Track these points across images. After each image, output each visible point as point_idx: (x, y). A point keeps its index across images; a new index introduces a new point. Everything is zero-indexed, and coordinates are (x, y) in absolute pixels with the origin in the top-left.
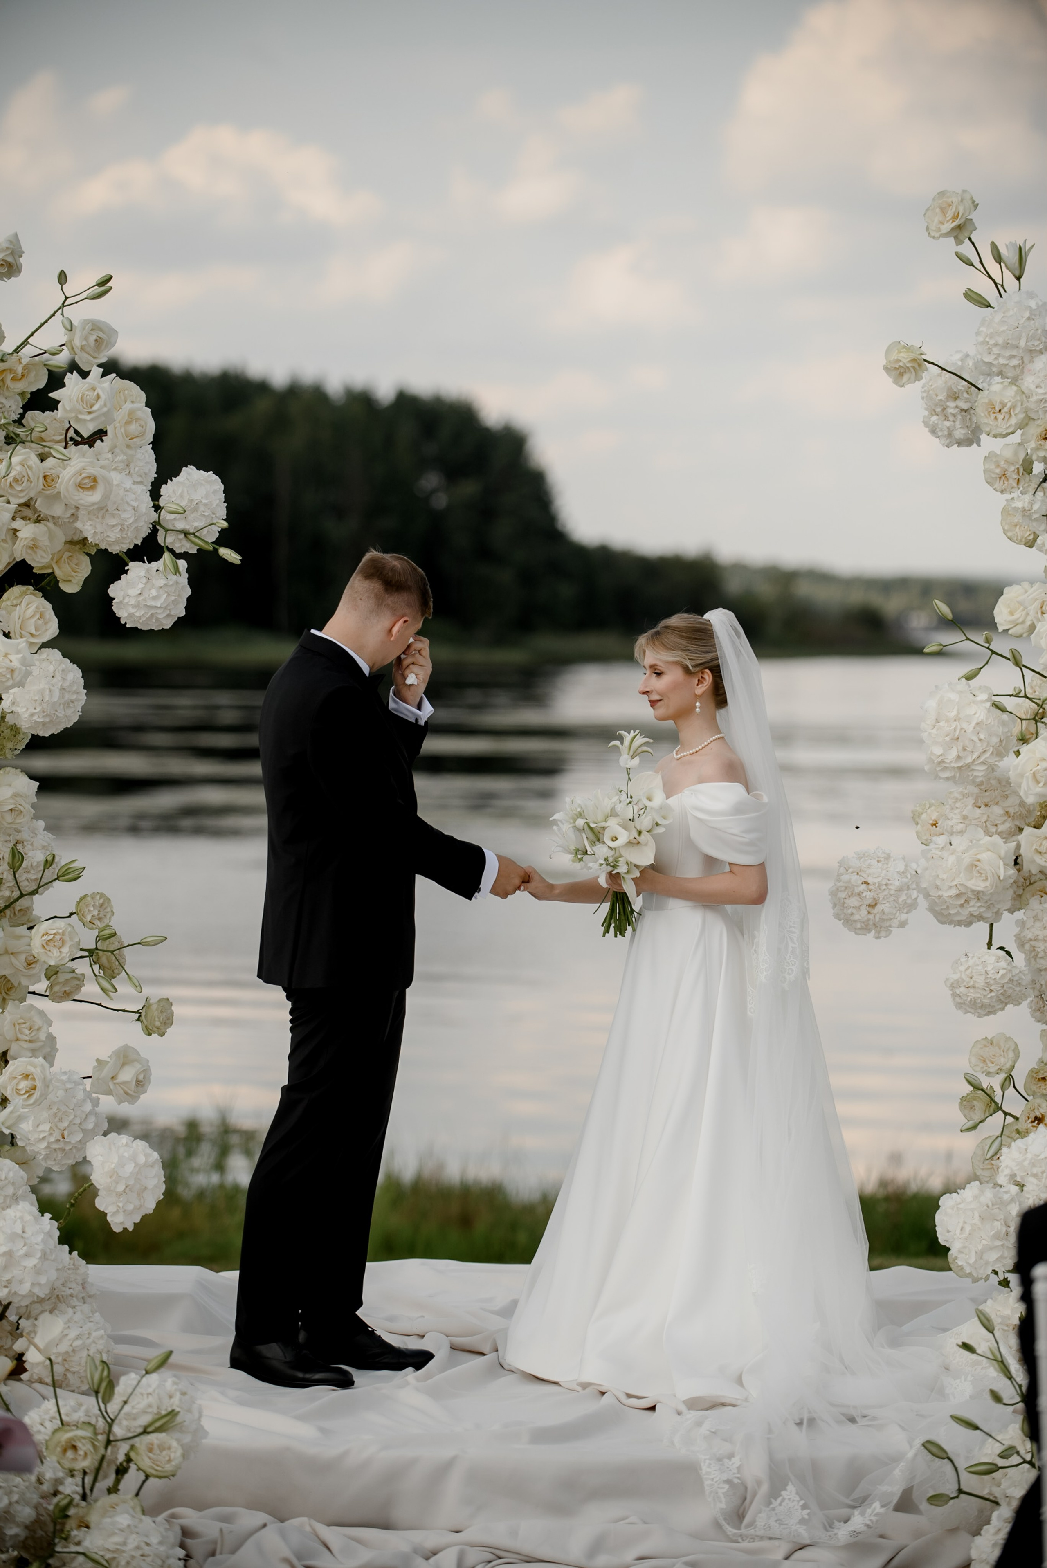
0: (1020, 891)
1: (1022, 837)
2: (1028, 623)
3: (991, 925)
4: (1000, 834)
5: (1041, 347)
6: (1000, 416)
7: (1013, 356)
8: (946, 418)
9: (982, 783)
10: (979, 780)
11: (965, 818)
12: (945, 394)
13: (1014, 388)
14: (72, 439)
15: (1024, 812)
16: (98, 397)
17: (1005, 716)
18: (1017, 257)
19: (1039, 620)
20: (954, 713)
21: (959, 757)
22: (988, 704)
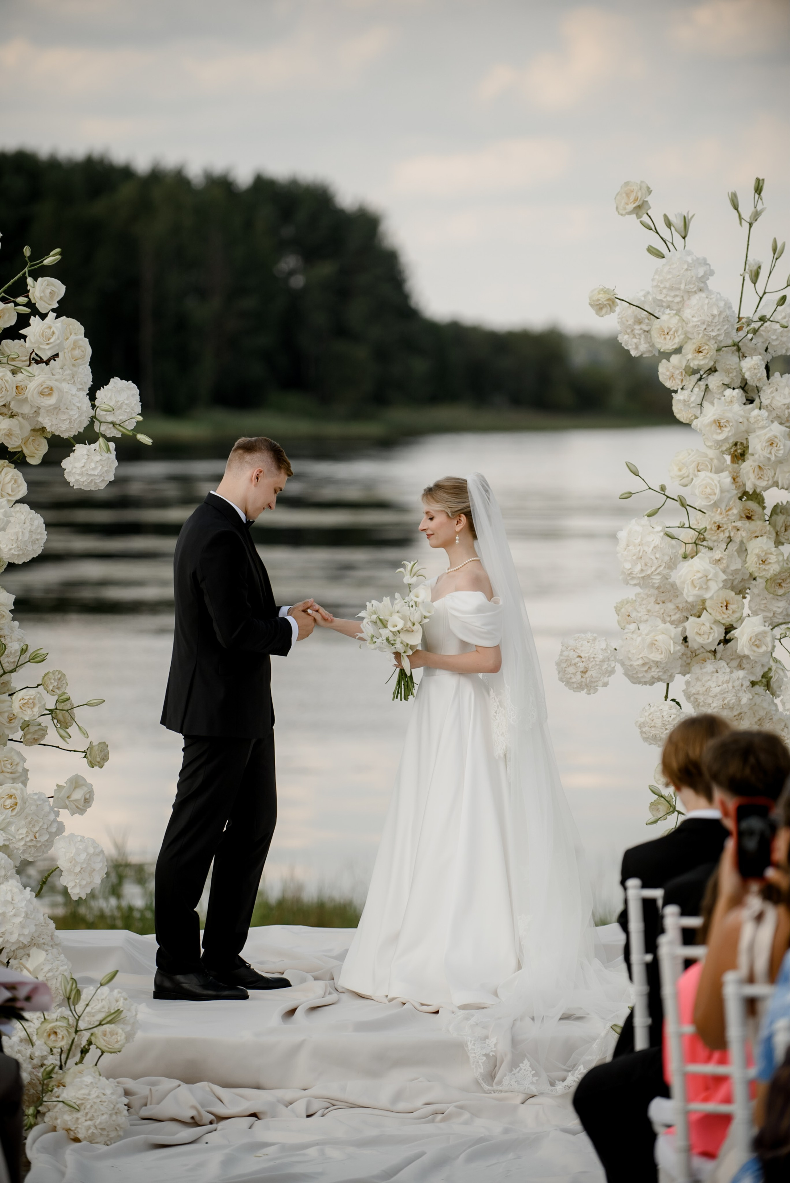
0: (689, 661)
1: (687, 624)
2: (691, 477)
3: (668, 684)
4: (672, 623)
5: (695, 289)
6: (668, 337)
7: (677, 296)
8: (635, 337)
9: (658, 588)
10: (656, 585)
11: (649, 611)
12: (632, 320)
13: (677, 317)
14: (33, 359)
15: (689, 606)
16: (54, 332)
17: (674, 542)
18: (682, 224)
19: (696, 476)
20: (639, 540)
21: (642, 570)
22: (662, 534)
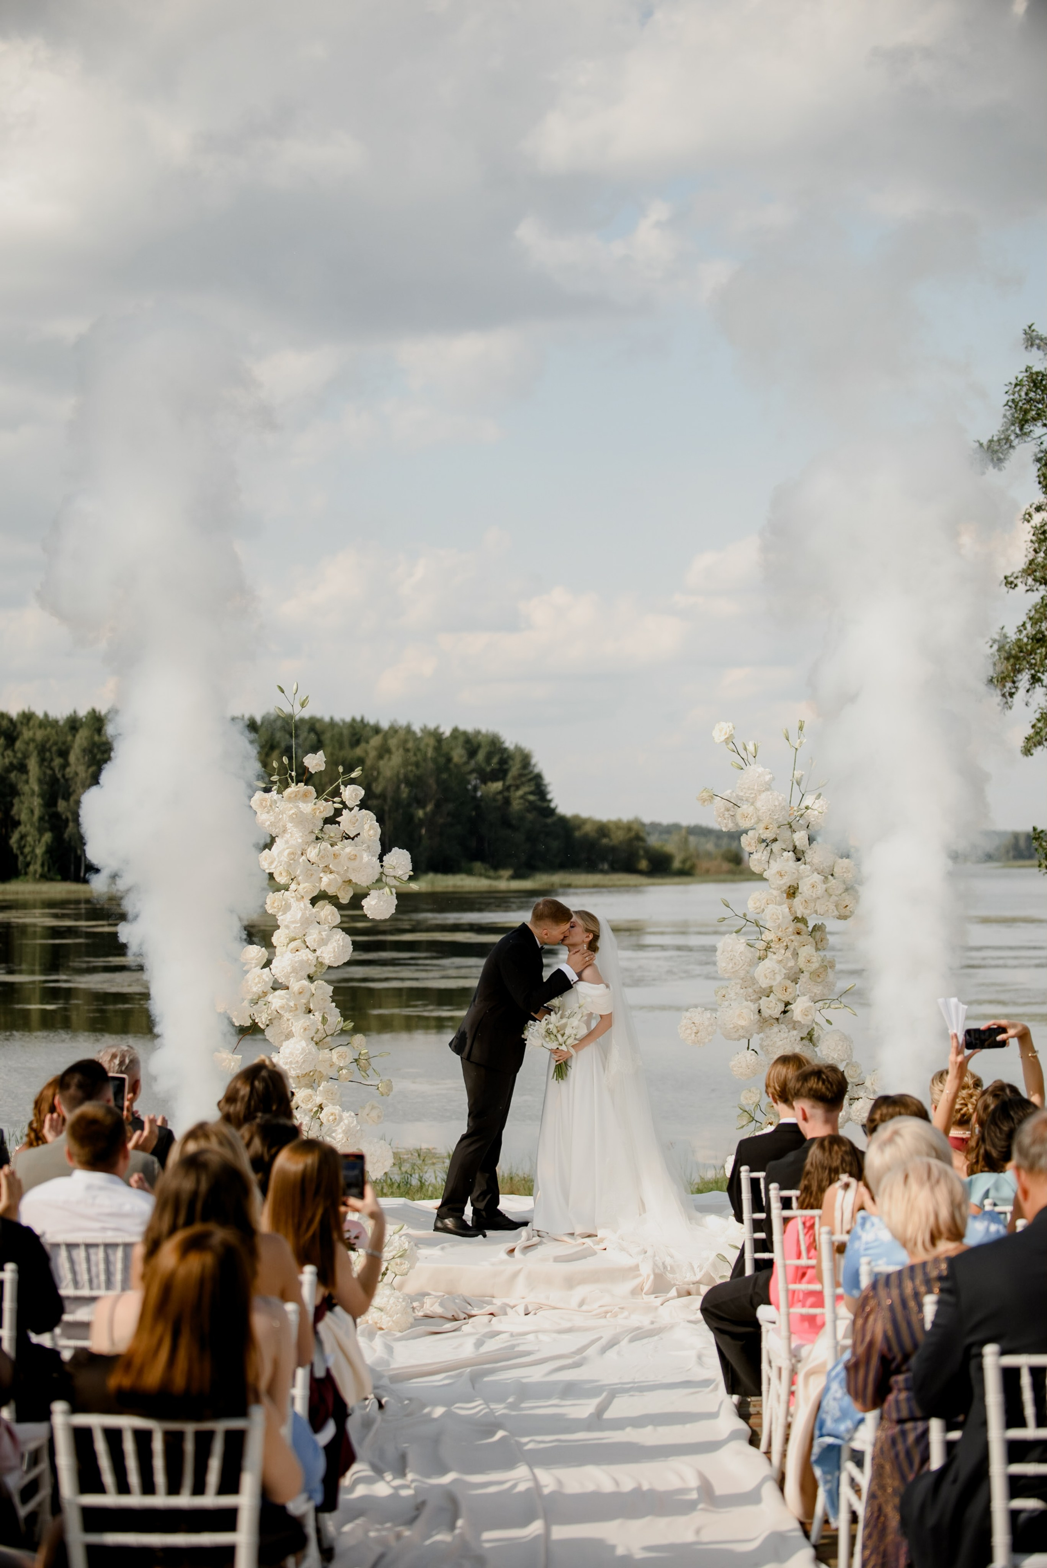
0: (762, 1025)
1: (761, 1002)
2: (762, 908)
3: (749, 1040)
4: (751, 1001)
5: (764, 789)
6: (747, 819)
7: (752, 793)
8: (725, 819)
9: (743, 978)
10: (741, 977)
11: (736, 993)
12: (724, 809)
13: (753, 807)
14: (344, 836)
15: (762, 990)
16: (357, 820)
17: (752, 949)
18: (754, 748)
19: (766, 907)
20: (730, 948)
21: (733, 967)
22: (745, 944)
